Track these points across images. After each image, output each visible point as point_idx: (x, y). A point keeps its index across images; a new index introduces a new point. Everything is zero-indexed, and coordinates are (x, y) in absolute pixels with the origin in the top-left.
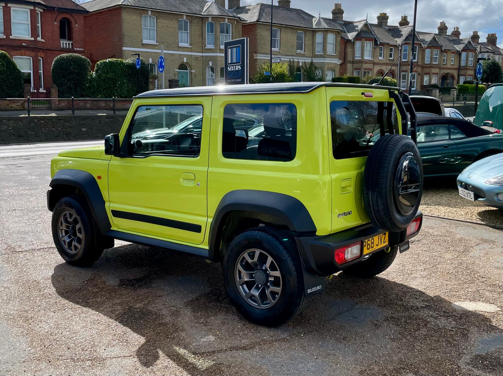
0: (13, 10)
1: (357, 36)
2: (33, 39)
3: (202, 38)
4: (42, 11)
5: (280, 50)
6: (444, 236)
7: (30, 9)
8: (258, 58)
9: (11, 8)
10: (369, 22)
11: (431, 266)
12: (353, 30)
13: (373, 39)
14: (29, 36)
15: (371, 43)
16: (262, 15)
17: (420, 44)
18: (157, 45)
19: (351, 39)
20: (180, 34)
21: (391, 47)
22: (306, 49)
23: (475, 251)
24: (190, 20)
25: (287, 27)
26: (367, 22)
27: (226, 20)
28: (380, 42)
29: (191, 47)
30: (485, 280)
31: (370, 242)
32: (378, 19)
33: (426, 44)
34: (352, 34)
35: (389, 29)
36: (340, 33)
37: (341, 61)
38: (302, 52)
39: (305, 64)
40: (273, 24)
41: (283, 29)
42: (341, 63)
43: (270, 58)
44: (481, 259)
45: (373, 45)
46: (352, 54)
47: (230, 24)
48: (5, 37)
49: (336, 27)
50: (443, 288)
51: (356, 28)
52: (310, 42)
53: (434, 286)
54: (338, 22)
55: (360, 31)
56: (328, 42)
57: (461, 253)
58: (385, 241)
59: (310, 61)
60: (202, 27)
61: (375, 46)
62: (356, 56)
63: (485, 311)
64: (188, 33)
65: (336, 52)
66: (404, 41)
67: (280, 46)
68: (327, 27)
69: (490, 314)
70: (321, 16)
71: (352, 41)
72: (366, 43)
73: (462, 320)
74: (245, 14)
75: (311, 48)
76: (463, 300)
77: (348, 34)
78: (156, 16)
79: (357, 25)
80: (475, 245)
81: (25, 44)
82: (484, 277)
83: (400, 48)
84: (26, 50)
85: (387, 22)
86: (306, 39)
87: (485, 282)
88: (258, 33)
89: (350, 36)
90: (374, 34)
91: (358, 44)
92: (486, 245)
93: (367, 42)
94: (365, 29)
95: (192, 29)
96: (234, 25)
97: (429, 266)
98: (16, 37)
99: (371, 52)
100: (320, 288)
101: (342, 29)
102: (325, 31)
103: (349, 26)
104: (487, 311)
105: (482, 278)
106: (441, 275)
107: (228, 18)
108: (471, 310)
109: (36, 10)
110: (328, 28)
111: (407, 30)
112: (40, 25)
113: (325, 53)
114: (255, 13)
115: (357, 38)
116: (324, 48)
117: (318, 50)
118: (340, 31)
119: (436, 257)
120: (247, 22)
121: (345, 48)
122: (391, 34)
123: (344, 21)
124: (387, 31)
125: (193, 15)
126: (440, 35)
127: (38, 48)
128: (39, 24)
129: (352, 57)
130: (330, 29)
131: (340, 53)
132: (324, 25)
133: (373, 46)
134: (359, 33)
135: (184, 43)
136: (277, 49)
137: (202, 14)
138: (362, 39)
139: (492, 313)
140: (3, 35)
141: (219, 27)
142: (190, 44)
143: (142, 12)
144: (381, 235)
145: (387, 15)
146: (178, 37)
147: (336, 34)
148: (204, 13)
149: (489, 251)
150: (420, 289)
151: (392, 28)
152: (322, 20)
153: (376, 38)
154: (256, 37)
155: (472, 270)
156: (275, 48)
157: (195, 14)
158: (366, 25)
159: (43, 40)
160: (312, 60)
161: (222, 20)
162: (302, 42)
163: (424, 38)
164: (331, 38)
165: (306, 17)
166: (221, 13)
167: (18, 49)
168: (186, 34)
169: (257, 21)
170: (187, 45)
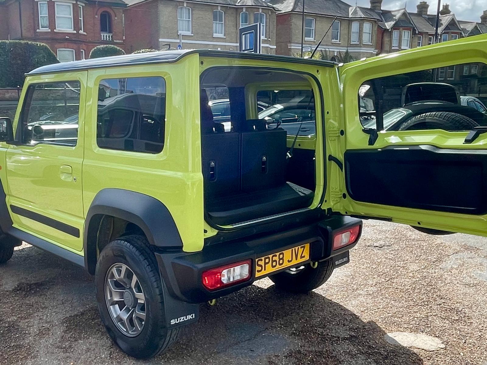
0: (57, 4)
1: (394, 25)
2: (75, 32)
3: (236, 29)
4: (84, 5)
5: (315, 40)
6: (422, 240)
7: (73, 3)
8: (292, 47)
9: (55, 3)
10: (408, 11)
11: (385, 280)
12: (391, 19)
13: (411, 29)
14: (71, 30)
15: (409, 32)
16: (297, 5)
17: (461, 34)
18: (192, 36)
19: (388, 29)
20: (214, 25)
21: (430, 37)
22: (342, 39)
23: (449, 261)
24: (224, 11)
25: (323, 17)
26: (406, 10)
27: (261, 10)
28: (419, 32)
29: (225, 37)
30: (443, 301)
31: (276, 258)
32: (418, 8)
33: (466, 34)
34: (389, 23)
35: (429, 18)
36: (377, 22)
37: (377, 51)
38: (338, 41)
39: (340, 54)
40: (304, 14)
41: (318, 19)
42: (378, 53)
43: (301, 48)
44: (451, 272)
45: (412, 34)
46: (389, 43)
47: (264, 14)
48: (50, 30)
49: (373, 16)
50: (385, 312)
51: (394, 18)
52: (346, 32)
53: (375, 308)
54: (376, 11)
55: (398, 20)
56: (364, 31)
57: (432, 263)
58: (303, 255)
59: (345, 51)
60: (236, 17)
61: (413, 36)
62: (393, 45)
63: (423, 348)
64: (222, 23)
65: (372, 41)
66: (444, 30)
67: (315, 36)
68: (363, 16)
69: (428, 352)
70: (358, 5)
71: (390, 30)
72: (403, 33)
73: (387, 361)
74: (281, 4)
75: (346, 37)
76: (402, 330)
77: (386, 24)
78: (192, 7)
79: (395, 14)
80: (452, 254)
81: (68, 37)
82: (444, 297)
83: (439, 38)
84: (69, 43)
85: (427, 11)
86: (341, 29)
87: (442, 305)
88: (293, 23)
89: (388, 25)
90: (412, 23)
91: (395, 34)
92: (466, 254)
93: (405, 32)
94: (404, 18)
95: (227, 20)
96: (268, 15)
97: (383, 280)
98: (59, 30)
99: (409, 41)
100: (192, 318)
101: (380, 19)
102: (362, 21)
103: (387, 15)
104: (425, 349)
105: (441, 298)
106: (392, 292)
107: (262, 8)
108: (405, 346)
109: (79, 4)
110: (364, 18)
111: (447, 19)
112: (82, 19)
113: (360, 43)
114: (291, 3)
115: (395, 27)
116: (360, 37)
117: (354, 39)
118: (377, 20)
119: (399, 268)
120: (281, 12)
121: (382, 38)
122: (431, 24)
123: (382, 11)
124: (426, 20)
125: (227, 6)
126: (483, 24)
127: (80, 41)
128: (81, 17)
129: (389, 46)
130: (366, 18)
131: (377, 43)
132: (361, 14)
133: (411, 36)
134: (397, 22)
135: (219, 33)
136: (312, 38)
137: (237, 4)
138: (400, 28)
139: (431, 351)
140: (48, 28)
141: (253, 17)
142: (224, 34)
143: (178, 4)
144: (297, 248)
145: (427, 3)
146: (212, 28)
147: (372, 23)
148: (238, 3)
149: (466, 262)
150: (355, 313)
151: (432, 17)
152: (358, 9)
153: (414, 27)
154: (291, 27)
155: (433, 287)
156: (310, 37)
157: (230, 5)
158: (404, 14)
159: (85, 33)
160: (347, 50)
161: (255, 10)
162: (338, 32)
163: (465, 27)
164: (367, 27)
165: (343, 6)
166: (255, 3)
167: (62, 43)
168: (220, 25)
169: (292, 11)
170: (221, 36)
